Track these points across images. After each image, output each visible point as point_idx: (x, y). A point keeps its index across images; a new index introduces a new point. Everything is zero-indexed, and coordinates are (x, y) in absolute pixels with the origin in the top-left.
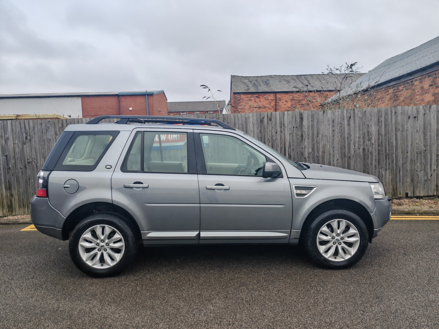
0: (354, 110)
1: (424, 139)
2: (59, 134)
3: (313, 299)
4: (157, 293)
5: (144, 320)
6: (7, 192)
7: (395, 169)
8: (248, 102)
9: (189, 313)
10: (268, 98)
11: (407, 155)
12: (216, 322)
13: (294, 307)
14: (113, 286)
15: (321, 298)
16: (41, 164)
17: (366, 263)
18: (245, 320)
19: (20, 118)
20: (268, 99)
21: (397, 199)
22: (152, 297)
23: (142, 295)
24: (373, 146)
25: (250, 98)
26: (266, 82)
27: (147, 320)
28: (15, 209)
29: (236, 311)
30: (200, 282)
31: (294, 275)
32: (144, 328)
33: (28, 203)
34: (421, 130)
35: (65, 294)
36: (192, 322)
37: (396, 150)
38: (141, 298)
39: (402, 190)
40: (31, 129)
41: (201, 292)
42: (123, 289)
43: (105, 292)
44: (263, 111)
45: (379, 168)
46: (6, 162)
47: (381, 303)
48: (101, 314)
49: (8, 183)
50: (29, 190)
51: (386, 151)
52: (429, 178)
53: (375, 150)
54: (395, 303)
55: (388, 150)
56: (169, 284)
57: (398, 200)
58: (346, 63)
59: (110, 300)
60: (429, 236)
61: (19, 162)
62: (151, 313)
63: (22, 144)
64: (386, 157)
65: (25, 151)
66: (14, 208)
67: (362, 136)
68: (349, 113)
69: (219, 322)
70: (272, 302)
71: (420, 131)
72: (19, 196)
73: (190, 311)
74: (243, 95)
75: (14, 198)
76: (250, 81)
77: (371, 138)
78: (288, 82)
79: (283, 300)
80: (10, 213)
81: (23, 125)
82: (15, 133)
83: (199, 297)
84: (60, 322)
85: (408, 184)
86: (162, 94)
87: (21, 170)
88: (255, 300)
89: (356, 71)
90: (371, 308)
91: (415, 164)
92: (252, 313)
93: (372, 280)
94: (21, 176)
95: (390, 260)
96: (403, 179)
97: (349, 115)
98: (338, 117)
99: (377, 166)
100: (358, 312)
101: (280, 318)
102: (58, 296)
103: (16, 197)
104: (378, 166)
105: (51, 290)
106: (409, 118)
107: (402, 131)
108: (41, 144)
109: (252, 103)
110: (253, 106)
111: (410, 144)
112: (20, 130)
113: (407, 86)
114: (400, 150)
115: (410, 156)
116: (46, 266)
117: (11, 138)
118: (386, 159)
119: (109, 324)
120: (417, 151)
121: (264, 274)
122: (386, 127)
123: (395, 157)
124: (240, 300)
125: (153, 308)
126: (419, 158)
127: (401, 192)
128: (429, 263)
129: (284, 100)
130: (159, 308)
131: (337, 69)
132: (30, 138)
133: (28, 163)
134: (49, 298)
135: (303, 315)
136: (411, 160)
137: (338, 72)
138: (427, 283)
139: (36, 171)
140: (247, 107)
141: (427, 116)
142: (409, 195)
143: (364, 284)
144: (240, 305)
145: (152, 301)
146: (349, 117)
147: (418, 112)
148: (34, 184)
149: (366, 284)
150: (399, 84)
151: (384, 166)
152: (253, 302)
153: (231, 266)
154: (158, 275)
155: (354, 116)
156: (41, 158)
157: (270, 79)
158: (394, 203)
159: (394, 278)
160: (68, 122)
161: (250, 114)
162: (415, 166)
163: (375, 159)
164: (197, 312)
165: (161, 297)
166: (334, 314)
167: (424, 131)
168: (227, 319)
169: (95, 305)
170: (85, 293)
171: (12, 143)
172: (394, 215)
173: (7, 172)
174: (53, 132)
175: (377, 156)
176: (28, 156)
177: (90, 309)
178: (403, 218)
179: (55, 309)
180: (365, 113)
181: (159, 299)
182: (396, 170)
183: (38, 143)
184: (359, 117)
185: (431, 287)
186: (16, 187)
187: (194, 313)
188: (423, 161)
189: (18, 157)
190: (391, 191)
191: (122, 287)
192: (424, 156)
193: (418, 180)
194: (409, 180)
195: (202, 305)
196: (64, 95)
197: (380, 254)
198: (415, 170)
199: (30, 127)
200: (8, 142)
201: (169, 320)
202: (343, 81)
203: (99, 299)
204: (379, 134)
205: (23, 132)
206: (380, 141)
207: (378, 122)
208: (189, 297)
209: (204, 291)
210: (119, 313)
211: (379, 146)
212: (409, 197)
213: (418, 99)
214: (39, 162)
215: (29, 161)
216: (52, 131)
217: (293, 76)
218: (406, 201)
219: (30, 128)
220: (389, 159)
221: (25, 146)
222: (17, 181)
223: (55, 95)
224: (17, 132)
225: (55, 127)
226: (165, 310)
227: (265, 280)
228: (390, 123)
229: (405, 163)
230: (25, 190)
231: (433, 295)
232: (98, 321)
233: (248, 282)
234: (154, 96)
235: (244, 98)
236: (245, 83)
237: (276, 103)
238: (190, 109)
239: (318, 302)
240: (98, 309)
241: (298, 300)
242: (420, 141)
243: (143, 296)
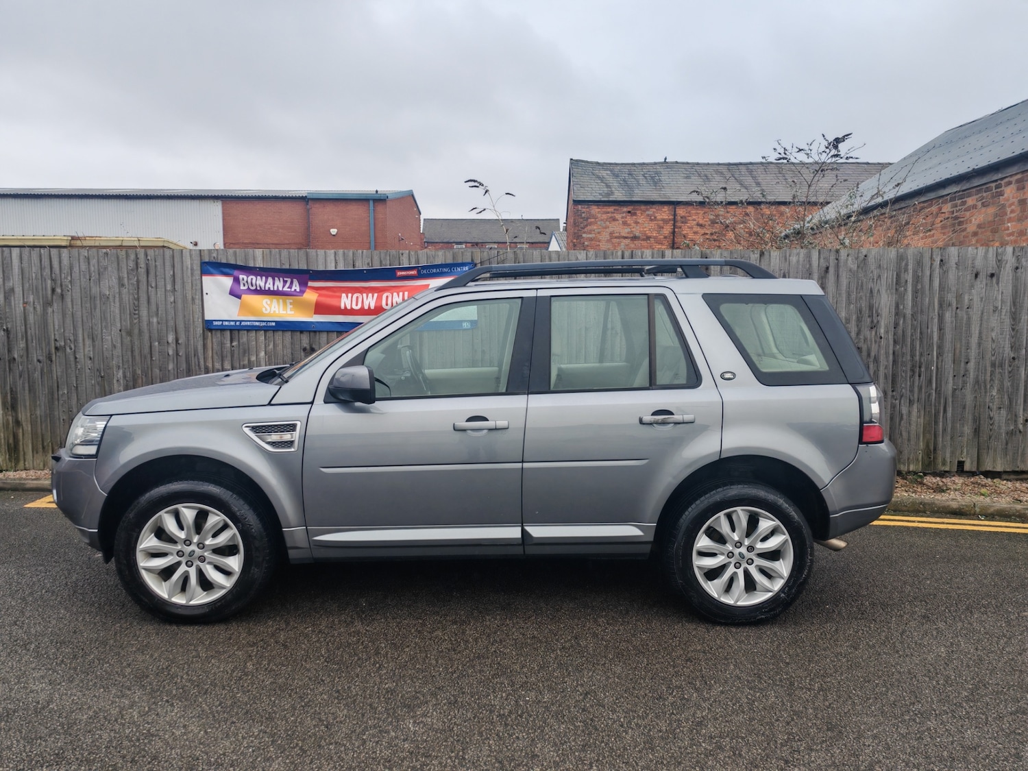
0: (837, 251)
1: (1013, 329)
2: (128, 285)
3: (666, 721)
4: (290, 682)
5: (240, 749)
6: (6, 416)
7: (933, 400)
8: (608, 223)
9: (353, 738)
10: (657, 215)
11: (966, 368)
12: (411, 765)
13: (615, 739)
14: (193, 657)
15: (688, 719)
16: (86, 353)
17: (821, 634)
18: (485, 764)
19: (78, 243)
20: (655, 217)
21: (935, 474)
22: (277, 689)
23: (253, 684)
24: (880, 342)
25: (613, 215)
26: (652, 178)
27: (248, 747)
28: (24, 454)
29: (468, 740)
30: (401, 660)
31: (636, 655)
32: (234, 770)
33: (54, 443)
34: (1007, 308)
35: (75, 669)
36: (353, 761)
37: (940, 354)
38: (248, 691)
39: (948, 455)
40: (66, 270)
41: (397, 685)
42: (213, 665)
43: (170, 670)
44: (642, 247)
45: (893, 396)
46: (6, 344)
47: (837, 743)
48: (143, 726)
49: (9, 395)
50: (56, 413)
51: (913, 356)
52: (1021, 427)
53: (887, 354)
54: (873, 746)
55: (918, 354)
56: (326, 661)
57: (938, 479)
58: (824, 136)
59: (174, 692)
60: (997, 573)
61: (36, 347)
62: (260, 731)
63: (43, 304)
64: (913, 371)
65: (50, 321)
66: (22, 453)
67: (854, 317)
68: (824, 259)
69: (419, 767)
70: (562, 723)
71: (1004, 311)
72: (33, 423)
73: (358, 731)
74: (596, 207)
75: (23, 430)
76: (614, 174)
77: (878, 322)
78: (707, 179)
79: (592, 720)
80: (13, 465)
81: (46, 260)
82: (29, 279)
83: (389, 699)
84: (41, 738)
85: (966, 439)
86: (409, 199)
87: (39, 366)
88: (523, 713)
89: (848, 156)
90: (809, 754)
91: (986, 392)
92: (507, 747)
93: (829, 680)
94: (40, 379)
95: (884, 631)
96: (953, 428)
97: (824, 265)
98: (797, 268)
99: (890, 393)
100: (771, 763)
101: (572, 764)
102: (55, 674)
103: (28, 427)
104: (893, 391)
105: (45, 656)
106: (976, 276)
107: (957, 308)
108: (87, 305)
109: (617, 228)
110: (620, 233)
111: (976, 341)
112: (39, 272)
113: (987, 196)
114: (950, 355)
115: (975, 372)
116: (52, 595)
117: (18, 290)
118: (912, 376)
119: (154, 752)
120: (993, 358)
121: (563, 647)
122: (917, 298)
123: (935, 372)
124: (484, 712)
125: (270, 719)
126: (998, 376)
127: (947, 458)
128: (984, 646)
129: (694, 222)
130: (285, 718)
131: (800, 150)
132: (62, 291)
133: (57, 349)
134: (34, 678)
135: (631, 760)
136: (977, 382)
137: (802, 157)
138: (966, 697)
139: (73, 369)
140: (605, 236)
141: (1022, 273)
142: (967, 467)
143: (804, 690)
144: (483, 725)
145: (273, 699)
146: (824, 269)
147: (1000, 262)
148: (68, 398)
149: (809, 690)
150: (967, 191)
151: (907, 392)
152: (516, 718)
153: (488, 623)
154: (307, 636)
155: (837, 266)
156: (86, 340)
157: (662, 170)
158: (927, 485)
159: (884, 680)
160: (149, 258)
161: (580, 253)
162: (986, 396)
163: (885, 374)
164: (374, 736)
165: (296, 693)
166: (710, 763)
167: (1013, 310)
168: (442, 759)
169: (135, 702)
170: (121, 671)
171: (22, 301)
172: (922, 516)
173: (8, 369)
174: (114, 281)
175: (891, 367)
176: (56, 333)
177: (122, 709)
178: (943, 523)
179: (39, 706)
180: (864, 259)
181: (290, 696)
182: (937, 404)
183: (80, 303)
184: (850, 270)
185: (975, 708)
186: (28, 404)
187: (364, 737)
188: (1007, 384)
189: (33, 334)
190: (921, 455)
191: (213, 661)
192: (1010, 372)
193: (991, 430)
194: (968, 430)
195: (390, 719)
196: (183, 194)
197: (862, 614)
198: (985, 405)
199: (62, 265)
200: (12, 298)
201: (299, 752)
202: (816, 179)
203: (148, 688)
204: (897, 314)
205: (46, 277)
206: (900, 332)
207: (896, 284)
208: (363, 695)
209: (405, 682)
210: (185, 726)
211: (895, 342)
212: (967, 472)
213: (1010, 231)
214: (82, 347)
215: (58, 344)
216: (113, 277)
217: (719, 164)
218: (957, 481)
219: (63, 268)
220: (920, 376)
221: (49, 309)
222: (30, 391)
223: (162, 194)
224: (34, 275)
225: (120, 269)
226: (298, 724)
227: (560, 665)
228: (927, 287)
229: (960, 387)
230: (48, 411)
231: (977, 730)
232: (129, 741)
233: (517, 667)
234: (388, 203)
235: (599, 215)
236: (602, 179)
237: (674, 229)
238: (476, 236)
239: (678, 730)
240: (139, 713)
241: (630, 722)
242: (1002, 334)
243: (255, 686)
